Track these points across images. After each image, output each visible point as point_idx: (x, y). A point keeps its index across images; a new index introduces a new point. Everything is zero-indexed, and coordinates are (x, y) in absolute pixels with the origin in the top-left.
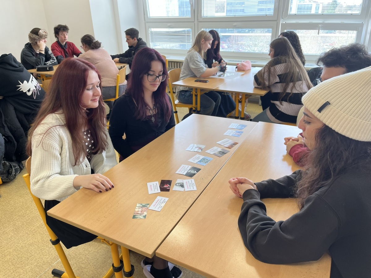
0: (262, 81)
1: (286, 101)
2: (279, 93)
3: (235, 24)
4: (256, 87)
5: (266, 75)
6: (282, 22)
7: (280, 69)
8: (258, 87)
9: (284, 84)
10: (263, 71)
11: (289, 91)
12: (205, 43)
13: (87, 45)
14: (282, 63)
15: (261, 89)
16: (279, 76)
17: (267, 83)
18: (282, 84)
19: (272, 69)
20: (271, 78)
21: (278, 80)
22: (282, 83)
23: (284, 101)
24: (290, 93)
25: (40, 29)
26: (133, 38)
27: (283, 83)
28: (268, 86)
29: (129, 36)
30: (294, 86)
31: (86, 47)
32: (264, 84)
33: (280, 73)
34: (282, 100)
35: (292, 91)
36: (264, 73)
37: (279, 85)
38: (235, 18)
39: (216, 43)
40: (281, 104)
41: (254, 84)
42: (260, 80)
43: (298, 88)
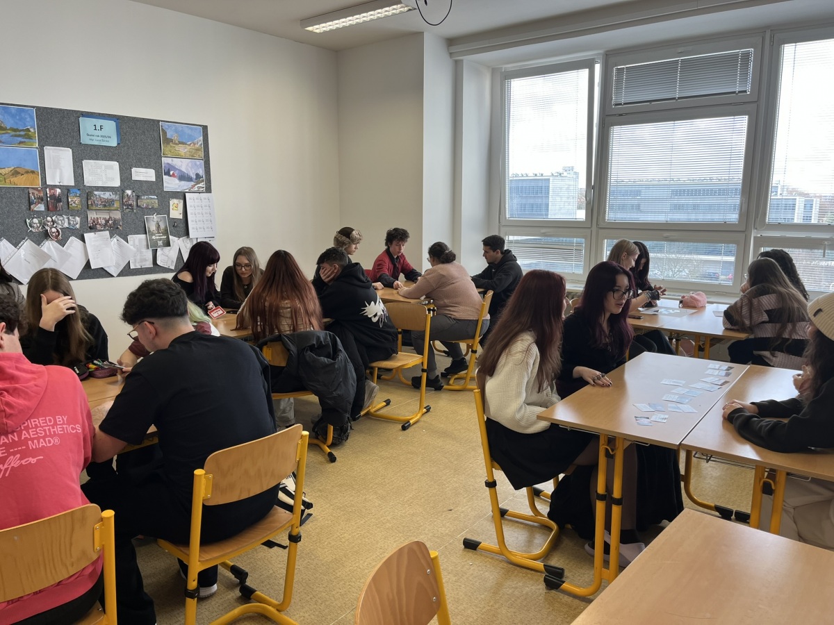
0: (740, 319)
1: (782, 351)
2: (769, 338)
3: (666, 234)
4: (729, 327)
5: (745, 311)
6: (754, 234)
7: (768, 301)
8: (732, 328)
9: (778, 326)
10: (739, 304)
11: (786, 336)
12: (627, 258)
13: (436, 258)
14: (771, 293)
15: (737, 331)
16: (767, 312)
17: (747, 322)
18: (774, 324)
19: (755, 301)
20: (755, 315)
21: (765, 317)
22: (772, 323)
23: (779, 351)
24: (788, 339)
25: (353, 230)
26: (494, 250)
27: (776, 323)
28: (749, 327)
29: (489, 247)
30: (794, 330)
31: (433, 261)
32: (743, 323)
33: (769, 308)
34: (775, 349)
35: (791, 336)
36: (741, 307)
37: (769, 326)
38: (667, 224)
39: (643, 261)
40: (774, 356)
41: (724, 324)
42: (736, 317)
43: (801, 333)
